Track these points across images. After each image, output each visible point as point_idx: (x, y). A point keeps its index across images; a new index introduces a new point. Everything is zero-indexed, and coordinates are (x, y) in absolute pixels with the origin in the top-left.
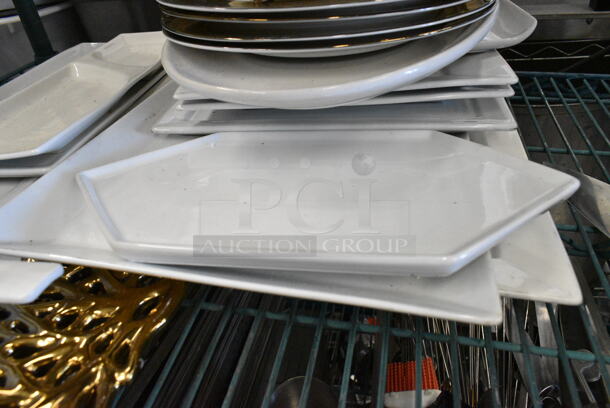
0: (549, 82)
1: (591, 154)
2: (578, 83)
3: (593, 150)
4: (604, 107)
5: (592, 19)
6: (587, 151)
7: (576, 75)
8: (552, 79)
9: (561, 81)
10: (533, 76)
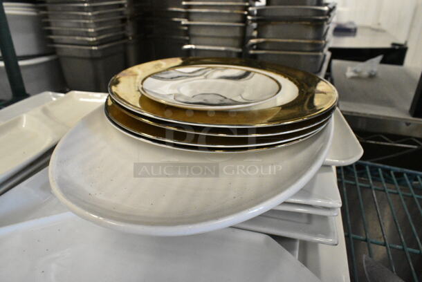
0: (377, 171)
1: (403, 250)
2: (399, 175)
3: (405, 246)
4: (417, 202)
5: (410, 124)
6: (400, 247)
7: (398, 169)
8: (380, 170)
9: (387, 171)
10: (366, 165)
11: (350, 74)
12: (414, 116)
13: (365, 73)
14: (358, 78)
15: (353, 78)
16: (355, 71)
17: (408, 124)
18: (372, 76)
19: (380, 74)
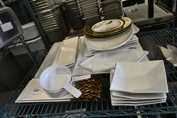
11: (130, 11)
12: (149, 18)
13: (134, 10)
14: (132, 11)
15: (131, 12)
16: (131, 10)
17: (149, 21)
18: (136, 10)
19: (138, 9)
